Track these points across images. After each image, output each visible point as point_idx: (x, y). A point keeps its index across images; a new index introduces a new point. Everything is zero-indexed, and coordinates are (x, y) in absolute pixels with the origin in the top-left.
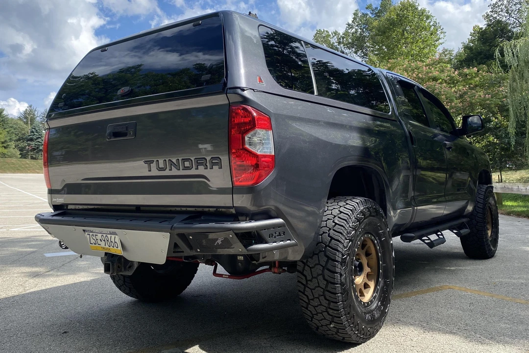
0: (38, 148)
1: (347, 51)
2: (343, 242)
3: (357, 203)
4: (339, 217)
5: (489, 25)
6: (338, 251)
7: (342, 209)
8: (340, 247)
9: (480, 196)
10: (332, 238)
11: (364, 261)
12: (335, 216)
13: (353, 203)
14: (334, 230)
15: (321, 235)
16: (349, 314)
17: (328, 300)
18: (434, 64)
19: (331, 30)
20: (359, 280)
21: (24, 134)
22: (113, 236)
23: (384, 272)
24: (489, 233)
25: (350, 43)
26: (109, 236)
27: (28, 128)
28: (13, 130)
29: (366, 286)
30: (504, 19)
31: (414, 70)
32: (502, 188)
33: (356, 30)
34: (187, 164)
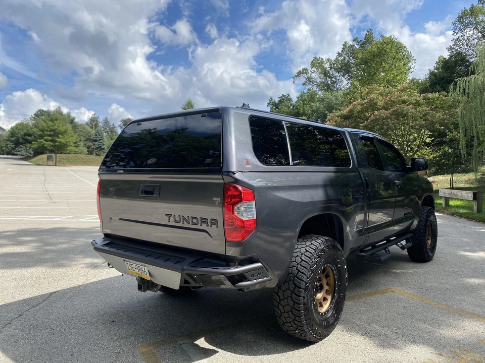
0: (100, 147)
1: (337, 74)
2: (306, 274)
3: (319, 243)
4: (305, 255)
5: (451, 56)
6: (303, 281)
7: (308, 248)
8: (305, 278)
9: (423, 216)
10: (299, 271)
11: (324, 282)
12: (302, 254)
13: (316, 244)
14: (301, 265)
15: (292, 268)
16: (309, 324)
17: (294, 315)
18: (404, 90)
19: (325, 57)
20: (319, 296)
21: (90, 136)
22: (143, 267)
23: (339, 289)
24: (429, 242)
25: (339, 68)
26: (141, 267)
27: (93, 132)
28: (82, 134)
29: (325, 299)
30: (464, 51)
31: (387, 94)
32: (449, 194)
33: (344, 57)
34: (195, 221)
